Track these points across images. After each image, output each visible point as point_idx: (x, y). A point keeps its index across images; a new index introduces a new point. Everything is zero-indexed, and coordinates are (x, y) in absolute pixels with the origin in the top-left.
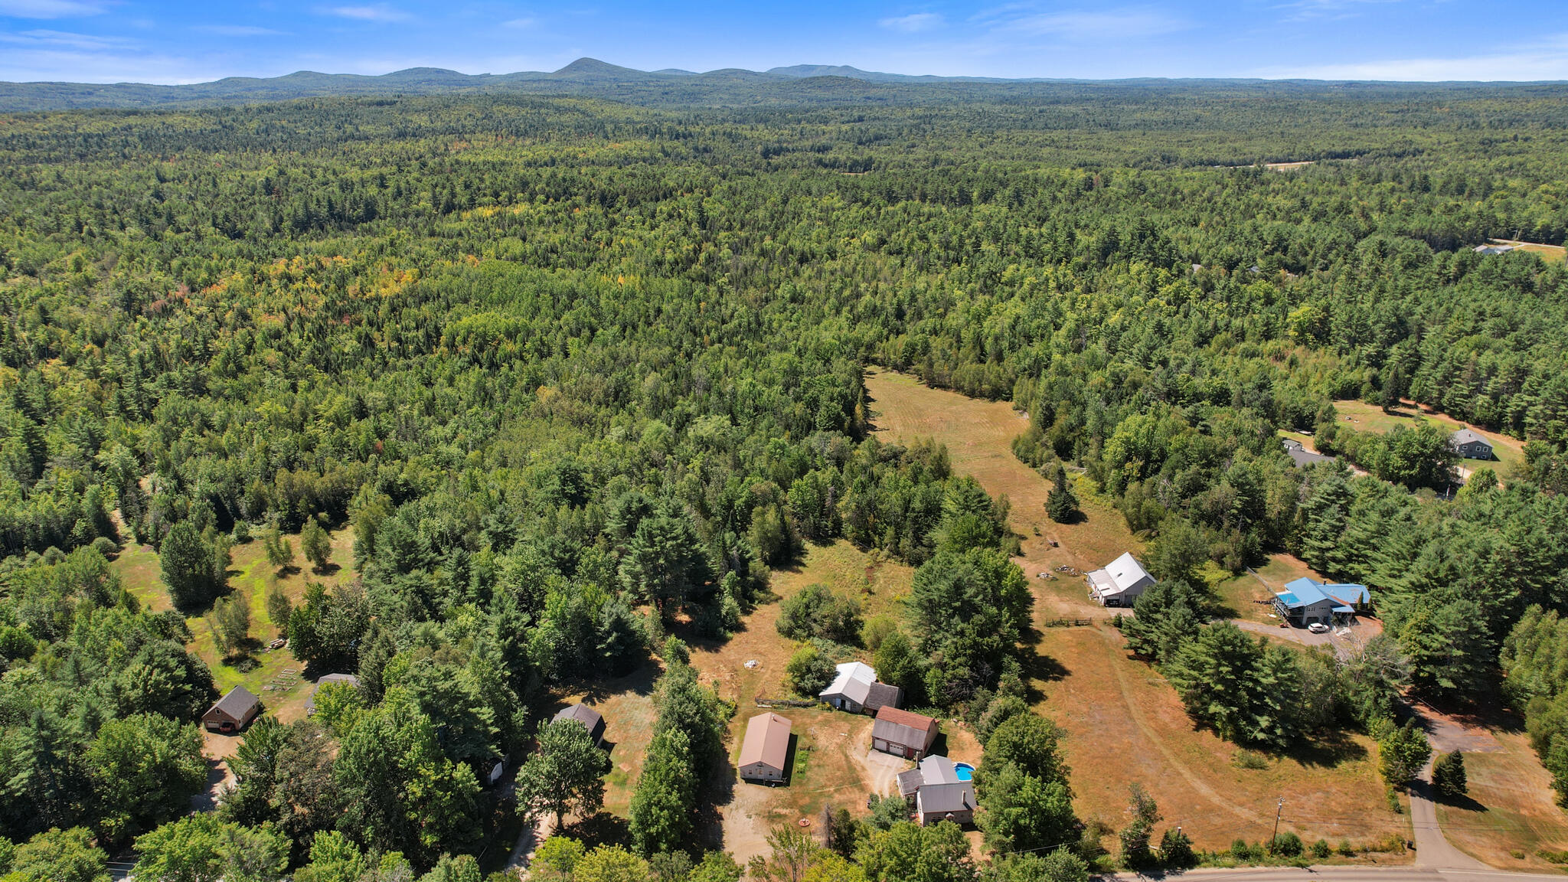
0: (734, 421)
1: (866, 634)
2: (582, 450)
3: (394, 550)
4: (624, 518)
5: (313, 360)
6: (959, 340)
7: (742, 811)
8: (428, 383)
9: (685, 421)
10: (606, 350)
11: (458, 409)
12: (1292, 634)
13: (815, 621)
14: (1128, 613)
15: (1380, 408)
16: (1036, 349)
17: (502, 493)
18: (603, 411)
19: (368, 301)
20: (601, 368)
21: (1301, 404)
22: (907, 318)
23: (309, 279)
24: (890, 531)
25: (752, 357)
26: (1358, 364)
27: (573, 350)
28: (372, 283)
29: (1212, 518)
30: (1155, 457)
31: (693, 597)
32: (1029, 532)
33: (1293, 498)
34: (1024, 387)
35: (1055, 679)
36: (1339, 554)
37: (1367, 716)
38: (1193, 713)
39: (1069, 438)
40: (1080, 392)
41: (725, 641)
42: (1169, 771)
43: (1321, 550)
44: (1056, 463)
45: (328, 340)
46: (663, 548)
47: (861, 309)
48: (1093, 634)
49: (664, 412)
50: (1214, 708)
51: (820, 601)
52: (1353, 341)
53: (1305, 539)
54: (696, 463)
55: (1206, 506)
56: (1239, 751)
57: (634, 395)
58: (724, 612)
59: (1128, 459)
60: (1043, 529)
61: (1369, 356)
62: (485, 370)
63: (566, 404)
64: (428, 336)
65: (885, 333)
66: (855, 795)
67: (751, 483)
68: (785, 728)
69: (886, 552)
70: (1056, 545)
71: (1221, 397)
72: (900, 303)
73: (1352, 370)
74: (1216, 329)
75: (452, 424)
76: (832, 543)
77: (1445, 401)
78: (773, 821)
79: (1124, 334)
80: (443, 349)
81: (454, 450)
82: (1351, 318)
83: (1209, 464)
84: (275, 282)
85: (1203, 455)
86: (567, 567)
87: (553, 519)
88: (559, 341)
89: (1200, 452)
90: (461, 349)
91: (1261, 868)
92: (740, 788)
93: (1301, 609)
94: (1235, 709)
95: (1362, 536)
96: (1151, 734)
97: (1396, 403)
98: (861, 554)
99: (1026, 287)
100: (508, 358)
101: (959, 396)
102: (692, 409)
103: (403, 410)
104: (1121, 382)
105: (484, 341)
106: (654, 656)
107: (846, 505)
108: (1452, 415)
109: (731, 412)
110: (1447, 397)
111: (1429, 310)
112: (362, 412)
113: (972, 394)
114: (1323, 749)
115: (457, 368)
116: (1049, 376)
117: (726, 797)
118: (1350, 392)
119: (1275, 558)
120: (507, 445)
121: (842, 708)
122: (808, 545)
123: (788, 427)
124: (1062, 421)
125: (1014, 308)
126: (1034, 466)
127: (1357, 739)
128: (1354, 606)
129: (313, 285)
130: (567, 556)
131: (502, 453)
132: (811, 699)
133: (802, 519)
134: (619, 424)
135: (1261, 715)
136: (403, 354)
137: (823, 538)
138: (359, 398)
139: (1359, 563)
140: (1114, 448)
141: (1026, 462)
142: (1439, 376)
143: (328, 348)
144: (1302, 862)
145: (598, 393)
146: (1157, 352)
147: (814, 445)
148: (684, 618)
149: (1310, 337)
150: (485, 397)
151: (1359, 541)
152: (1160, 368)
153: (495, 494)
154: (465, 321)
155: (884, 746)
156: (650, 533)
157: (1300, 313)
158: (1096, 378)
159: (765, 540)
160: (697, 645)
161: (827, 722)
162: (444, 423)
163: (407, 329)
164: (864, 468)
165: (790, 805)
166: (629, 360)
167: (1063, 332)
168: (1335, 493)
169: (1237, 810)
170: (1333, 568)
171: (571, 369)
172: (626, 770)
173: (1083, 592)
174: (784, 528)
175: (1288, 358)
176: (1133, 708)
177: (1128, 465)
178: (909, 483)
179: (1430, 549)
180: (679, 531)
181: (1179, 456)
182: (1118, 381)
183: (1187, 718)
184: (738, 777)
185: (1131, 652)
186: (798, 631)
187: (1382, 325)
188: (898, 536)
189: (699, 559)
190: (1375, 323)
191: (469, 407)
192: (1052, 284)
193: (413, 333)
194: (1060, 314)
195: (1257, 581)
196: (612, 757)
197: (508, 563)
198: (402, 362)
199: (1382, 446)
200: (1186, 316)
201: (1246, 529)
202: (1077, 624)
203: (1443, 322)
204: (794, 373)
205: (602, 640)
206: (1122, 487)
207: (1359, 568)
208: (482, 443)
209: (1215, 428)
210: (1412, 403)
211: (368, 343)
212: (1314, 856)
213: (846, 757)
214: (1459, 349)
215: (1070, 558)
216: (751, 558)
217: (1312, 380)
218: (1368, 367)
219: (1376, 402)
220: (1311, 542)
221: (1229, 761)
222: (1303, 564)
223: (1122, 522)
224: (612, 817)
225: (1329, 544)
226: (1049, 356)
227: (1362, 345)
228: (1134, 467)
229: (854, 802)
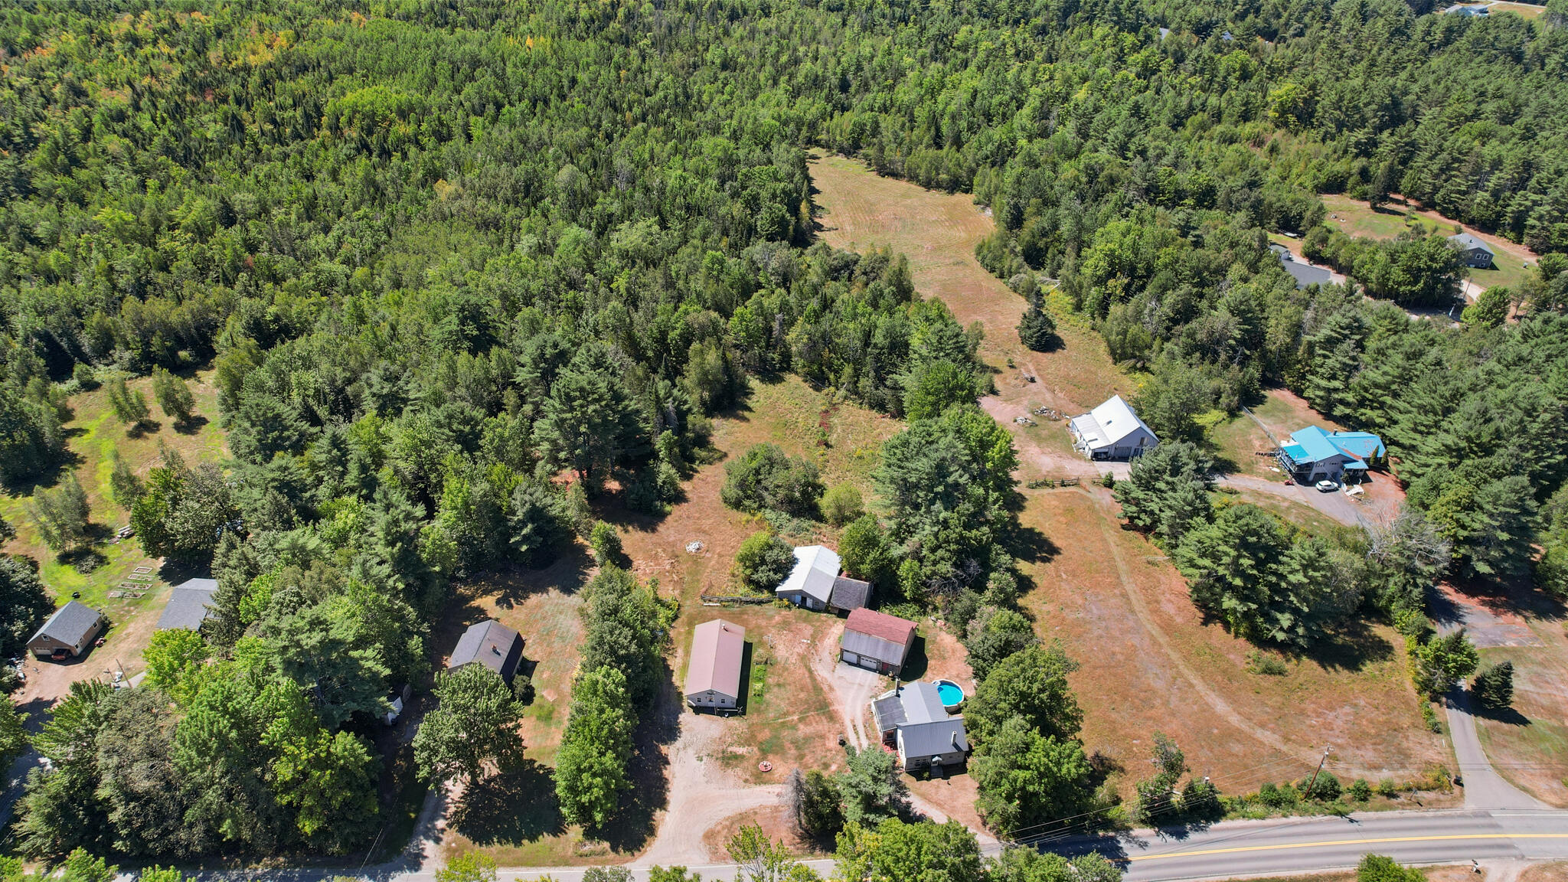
0: (663, 225)
1: (825, 503)
2: (487, 267)
3: (253, 425)
4: (537, 367)
5: (168, 151)
6: (912, 120)
7: (691, 751)
8: (309, 177)
9: (605, 226)
10: (514, 133)
11: (344, 208)
12: (1298, 493)
13: (766, 489)
14: (1122, 472)
15: (1367, 204)
16: (998, 133)
17: (393, 328)
18: (512, 212)
19: (234, 72)
20: (510, 157)
21: (1289, 203)
22: (852, 90)
23: (161, 41)
24: (848, 370)
25: (682, 140)
26: (1345, 152)
27: (476, 132)
28: (239, 48)
29: (1206, 350)
30: (1141, 272)
31: (625, 461)
32: (1002, 365)
33: (1296, 330)
34: (987, 176)
35: (1045, 560)
36: (1350, 397)
37: (1391, 601)
38: (1202, 604)
39: (1041, 244)
40: (1052, 188)
41: (662, 516)
42: (1179, 681)
43: (1329, 391)
44: (1027, 275)
45: (186, 121)
46: (583, 413)
47: (801, 79)
48: (1082, 497)
49: (583, 212)
50: (1229, 602)
51: (772, 466)
52: (1340, 125)
53: (1309, 377)
54: (621, 282)
55: (1201, 336)
56: (1253, 651)
57: (546, 190)
58: (660, 482)
59: (1111, 275)
60: (1017, 359)
61: (1357, 144)
62: (375, 159)
63: (467, 203)
64: (307, 116)
65: (829, 109)
66: (823, 726)
67: (686, 313)
68: (738, 635)
69: (842, 392)
70: (1033, 380)
71: (1206, 197)
72: (844, 74)
73: (1338, 160)
74: (1191, 110)
75: (335, 232)
76: (781, 380)
77: (1438, 197)
78: (727, 765)
79: (1098, 117)
80: (325, 132)
81: (337, 268)
82: (1341, 99)
83: (1202, 284)
84: (117, 45)
85: (1198, 273)
86: (469, 442)
87: (452, 368)
88: (460, 121)
89: (1192, 268)
90: (347, 132)
91: (1295, 819)
92: (687, 718)
93: (1309, 466)
94: (1254, 606)
95: (1381, 380)
96: (1156, 632)
97: (1385, 198)
98: (814, 393)
99: (981, 55)
100: (401, 141)
101: (913, 187)
102: (616, 207)
103: (279, 215)
104: (1096, 176)
105: (372, 122)
106: (580, 539)
107: (796, 337)
108: (1444, 213)
109: (659, 212)
110: (1442, 192)
111: (1426, 89)
112: (228, 217)
113: (929, 185)
114: (1343, 646)
115: (342, 157)
116: (1014, 168)
117: (671, 733)
118: (1335, 186)
119: (1272, 394)
120: (400, 259)
121: (803, 605)
122: (754, 383)
123: (725, 232)
124: (1033, 224)
125: (970, 80)
126: (1002, 276)
127: (1379, 631)
128: (1367, 460)
129: (166, 50)
130: (467, 429)
131: (394, 269)
132: (766, 595)
133: (744, 351)
134: (530, 230)
135: (1282, 612)
136: (279, 140)
137: (771, 374)
138: (223, 201)
139: (1372, 409)
140: (1094, 260)
141: (992, 271)
142: (1435, 168)
143: (187, 132)
144: (1340, 808)
145: (505, 191)
146: (1136, 140)
147: (756, 257)
148: (614, 485)
149: (1292, 118)
150: (376, 193)
151: (1377, 386)
152: (1138, 160)
153: (385, 331)
154: (350, 98)
155: (854, 659)
156: (567, 395)
157: (1283, 90)
158: (1068, 170)
159: (704, 381)
160: (629, 523)
161: (785, 625)
162: (326, 230)
163: (282, 107)
164: (815, 290)
165: (747, 742)
166: (542, 144)
167: (1026, 110)
168: (1349, 327)
169: (1260, 734)
170: (1338, 411)
171: (475, 158)
172: (551, 699)
173: (1066, 443)
174: (727, 366)
175: (1269, 144)
176: (1133, 597)
177: (1111, 282)
178: (869, 309)
179: (1471, 404)
180: (602, 386)
181: (1169, 274)
182: (1092, 173)
183: (1193, 609)
184: (685, 705)
185: (1126, 521)
186: (747, 503)
187: (1374, 107)
188: (857, 374)
189: (628, 419)
190: (1366, 105)
191: (356, 208)
192: (1011, 51)
193: (290, 113)
194: (1022, 88)
195: (1255, 424)
196: (534, 682)
197: (397, 433)
198: (277, 150)
199: (1382, 257)
200: (1158, 92)
201: (1244, 362)
202: (1063, 485)
203: (1440, 103)
204: (729, 161)
205: (516, 529)
206: (1103, 308)
207: (1376, 415)
208: (372, 256)
209: (1208, 239)
210: (1400, 197)
211: (237, 125)
212: (1353, 799)
213: (811, 672)
214: (1462, 139)
215: (1048, 396)
216: (690, 410)
217: (1295, 171)
218: (1357, 156)
219: (1363, 197)
220: (1316, 380)
221: (1241, 664)
222: (1304, 404)
223: (1102, 349)
224: (536, 765)
225: (1336, 384)
226: (1013, 141)
227: (1351, 130)
228: (1117, 284)
229: (822, 737)
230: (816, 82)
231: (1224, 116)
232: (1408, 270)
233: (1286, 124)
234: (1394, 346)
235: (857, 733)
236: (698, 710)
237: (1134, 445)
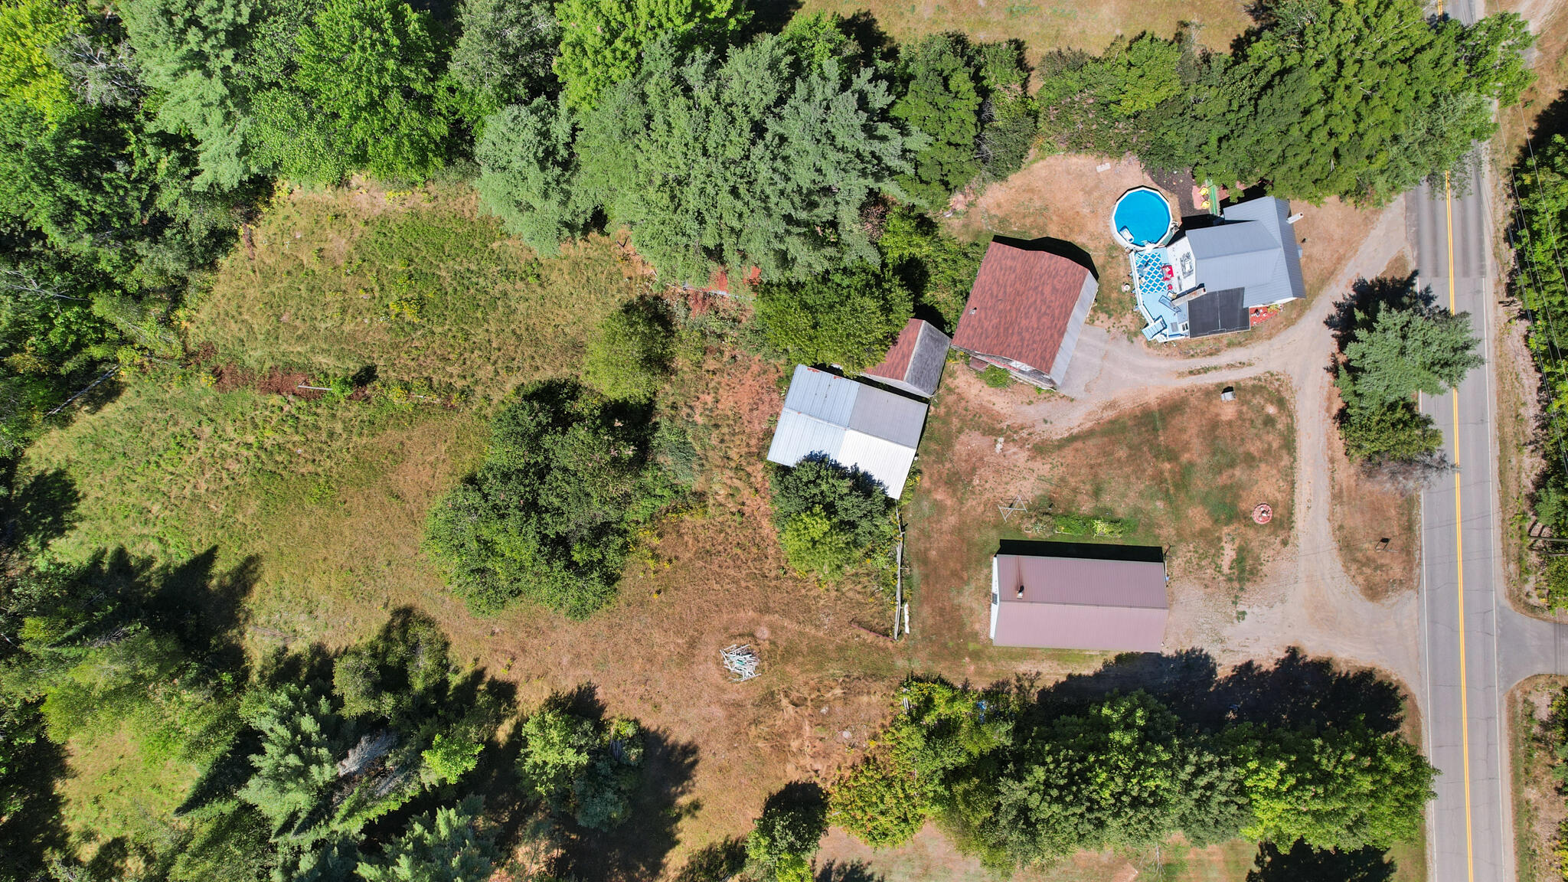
41: (646, 737)
117: (1192, 665)
165: (1213, 543)
224: (1257, 869)
235: (1206, 370)
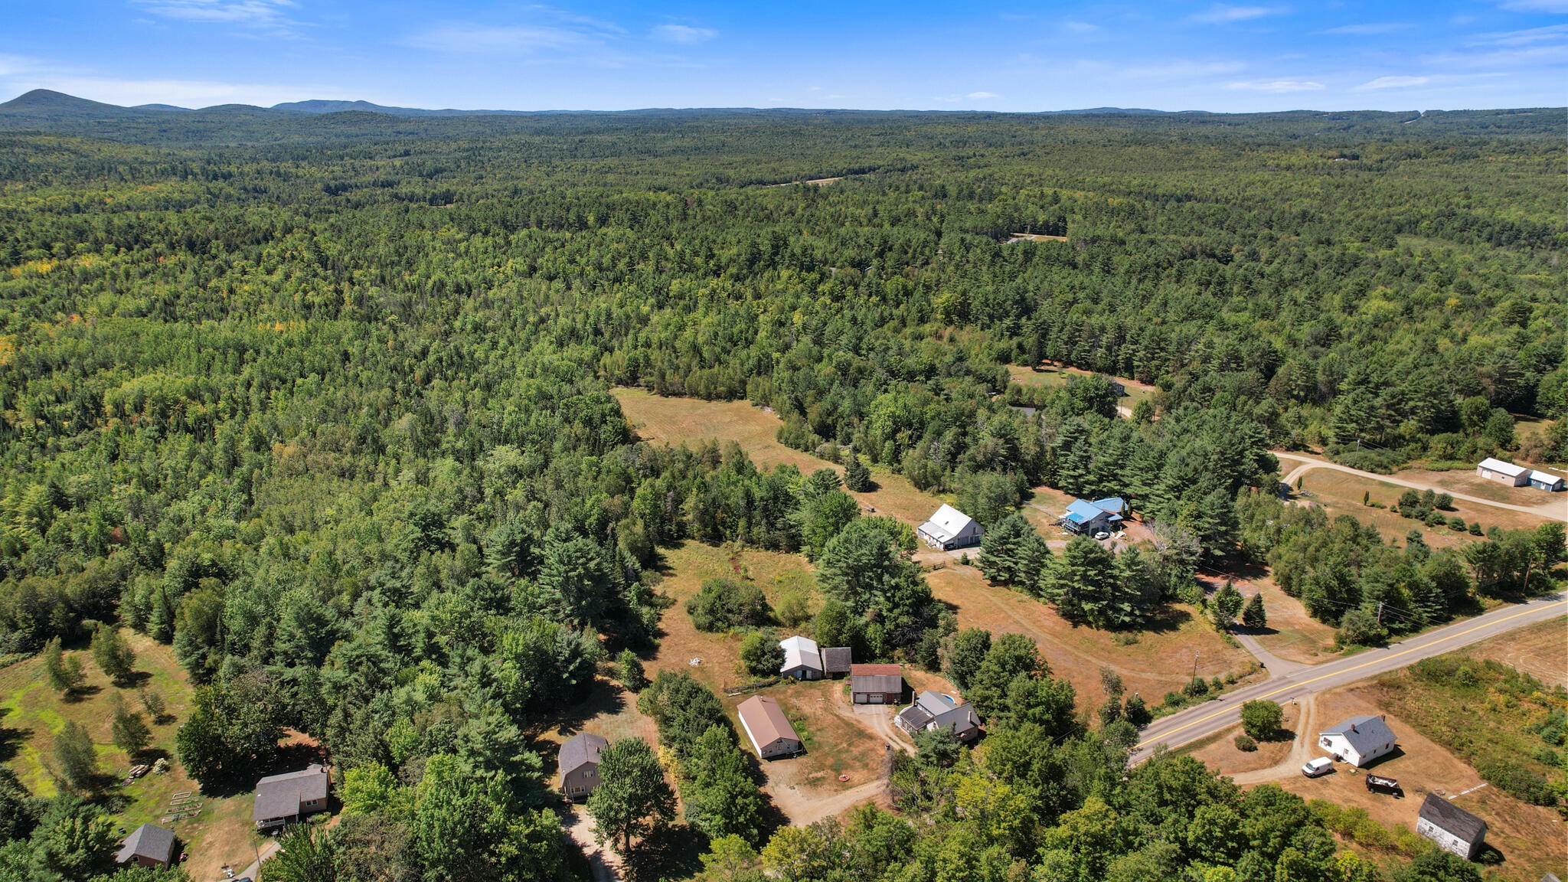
1: (777, 615)
7: (783, 785)
13: (732, 611)
14: (973, 553)
15: (1030, 368)
24: (742, 523)
26: (1002, 335)
29: (987, 465)
30: (917, 425)
33: (1039, 443)
34: (757, 384)
35: (954, 612)
36: (1091, 477)
38: (1067, 615)
39: (829, 421)
40: (818, 382)
41: (656, 648)
43: (1074, 477)
44: (827, 446)
48: (953, 574)
50: (1087, 606)
51: (730, 592)
52: (992, 317)
53: (1059, 472)
54: (518, 493)
55: (980, 458)
56: (1111, 635)
58: (646, 622)
59: (896, 431)
61: (1008, 329)
63: (318, 458)
67: (599, 500)
68: (773, 705)
69: (739, 543)
70: (872, 511)
71: (931, 371)
73: (999, 341)
76: (683, 545)
78: (816, 784)
80: (114, 419)
83: (963, 425)
85: (957, 418)
89: (952, 416)
91: (1191, 708)
92: (766, 766)
93: (1086, 525)
94: (1103, 603)
95: (1110, 460)
96: (1048, 637)
97: (1040, 363)
98: (714, 549)
101: (696, 401)
104: (846, 369)
106: (602, 677)
107: (693, 506)
108: (1079, 367)
110: (1075, 353)
113: (709, 397)
114: (1162, 620)
116: (781, 373)
117: (761, 778)
118: (1005, 358)
119: (1037, 491)
121: (804, 678)
122: (663, 551)
124: (816, 408)
126: (806, 450)
127: (1178, 607)
128: (1120, 514)
130: (499, 595)
132: (772, 678)
135: (1124, 603)
137: (674, 541)
140: (879, 425)
141: (797, 447)
142: (1065, 337)
144: (1212, 696)
147: (619, 459)
148: (601, 637)
149: (955, 318)
151: (1108, 465)
152: (873, 354)
155: (864, 699)
157: (941, 299)
158: (825, 369)
159: (632, 549)
161: (799, 693)
165: (821, 768)
168: (1076, 431)
169: (1144, 676)
170: (1086, 491)
175: (947, 337)
177: (899, 436)
181: (937, 422)
183: (1064, 622)
184: (759, 758)
185: (989, 582)
186: (720, 624)
188: (750, 524)
190: (1005, 301)
193: (60, 407)
195: (1036, 510)
201: (1013, 471)
202: (935, 570)
206: (897, 456)
207: (1114, 485)
209: (953, 395)
210: (1049, 361)
212: (1216, 689)
214: (1074, 316)
218: (1011, 337)
219: (1025, 364)
220: (1065, 472)
221: (1111, 644)
222: (1060, 493)
223: (908, 485)
225: (1080, 471)
226: (768, 356)
227: (1000, 320)
228: (903, 436)
229: (872, 750)
230: (574, 334)
231: (908, 322)
232: (1084, 399)
233: (951, 322)
234: (1109, 437)
236: (770, 759)
237: (970, 534)
